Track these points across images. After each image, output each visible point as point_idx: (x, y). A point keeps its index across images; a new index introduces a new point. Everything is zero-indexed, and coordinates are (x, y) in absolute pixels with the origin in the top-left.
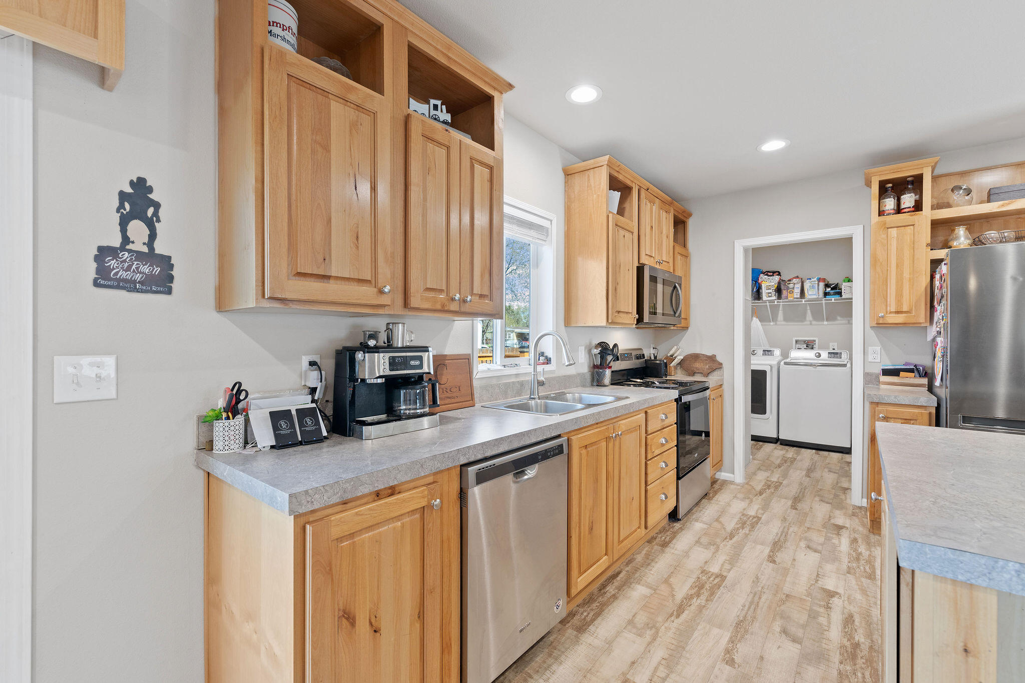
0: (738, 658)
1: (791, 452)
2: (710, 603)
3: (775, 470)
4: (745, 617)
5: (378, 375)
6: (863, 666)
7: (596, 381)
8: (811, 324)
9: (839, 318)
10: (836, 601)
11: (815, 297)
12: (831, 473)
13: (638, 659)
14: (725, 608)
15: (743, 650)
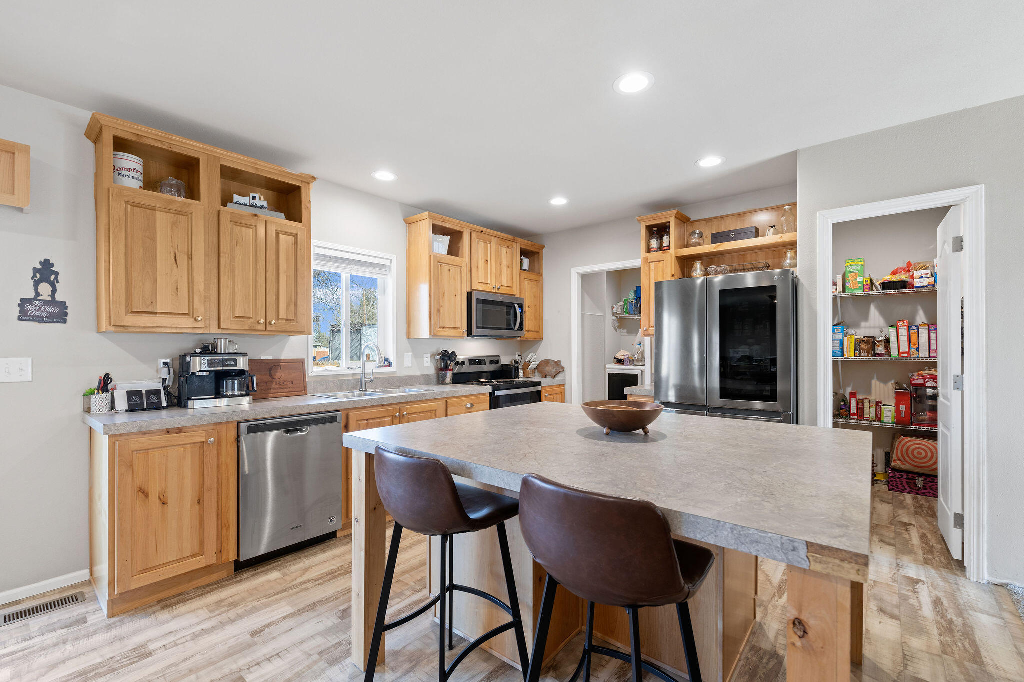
5: (199, 370)
7: (441, 381)
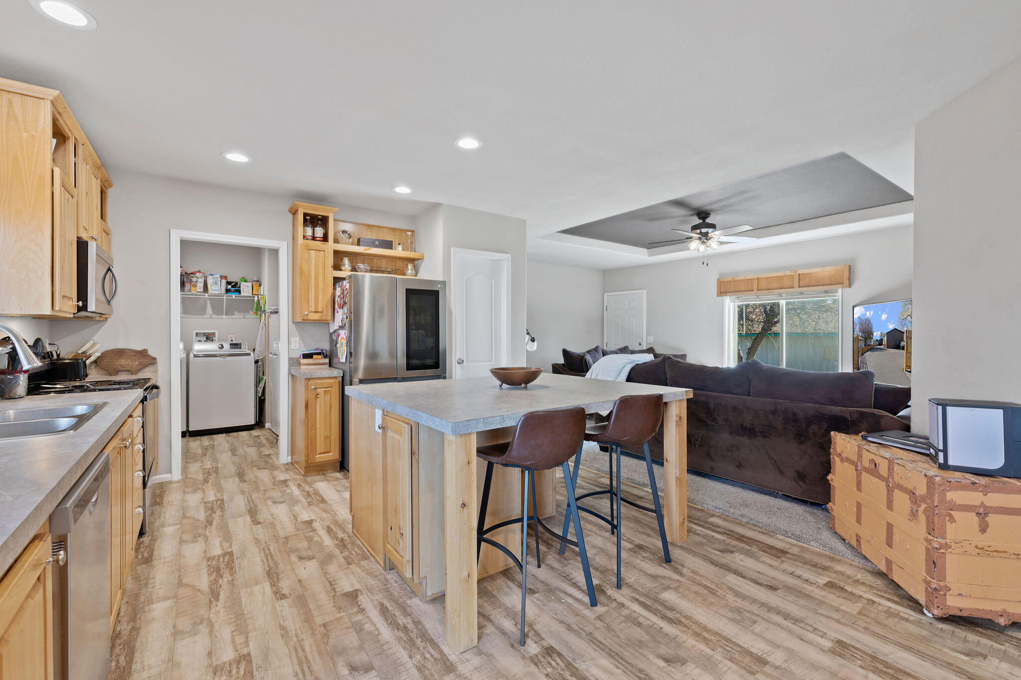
0: (285, 591)
1: (206, 440)
2: (235, 575)
3: (203, 459)
4: (269, 566)
6: (352, 547)
8: (211, 317)
9: (236, 313)
10: (315, 524)
11: (217, 292)
12: (251, 448)
13: (211, 648)
14: (251, 571)
15: (285, 585)
